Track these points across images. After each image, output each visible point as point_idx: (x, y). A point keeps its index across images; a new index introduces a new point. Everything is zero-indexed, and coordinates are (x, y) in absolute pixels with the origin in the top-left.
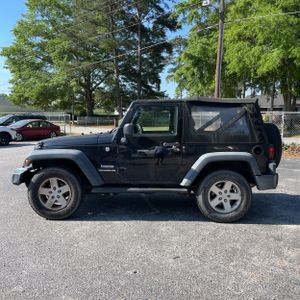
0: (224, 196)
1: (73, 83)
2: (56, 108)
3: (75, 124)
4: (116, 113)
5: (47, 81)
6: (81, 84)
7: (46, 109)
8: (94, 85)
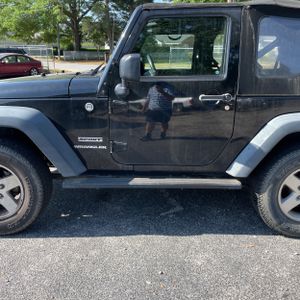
1: (56, 11)
2: (39, 40)
3: (62, 59)
4: (107, 47)
5: (27, 9)
6: (66, 12)
7: (29, 42)
8: (81, 14)
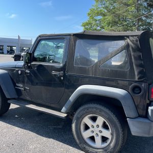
0: (96, 130)
